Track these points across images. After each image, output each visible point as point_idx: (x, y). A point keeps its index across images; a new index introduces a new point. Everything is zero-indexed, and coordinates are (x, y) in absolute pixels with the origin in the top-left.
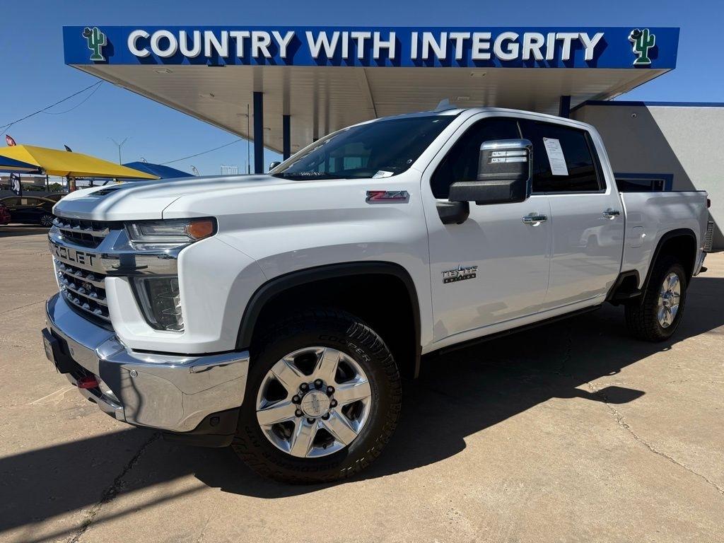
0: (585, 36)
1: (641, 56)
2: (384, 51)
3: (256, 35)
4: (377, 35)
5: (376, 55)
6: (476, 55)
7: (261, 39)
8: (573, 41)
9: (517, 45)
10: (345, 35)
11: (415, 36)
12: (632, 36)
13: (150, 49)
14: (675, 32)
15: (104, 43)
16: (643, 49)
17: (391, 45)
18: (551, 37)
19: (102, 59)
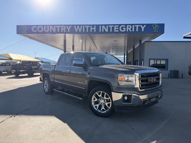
0: (141, 26)
2: (93, 30)
3: (62, 27)
4: (91, 26)
5: (91, 31)
6: (115, 31)
7: (63, 28)
8: (138, 27)
9: (125, 28)
10: (84, 26)
11: (100, 26)
12: (153, 26)
13: (37, 30)
14: (164, 25)
15: (26, 29)
16: (156, 29)
17: (95, 29)
18: (133, 26)
19: (26, 33)
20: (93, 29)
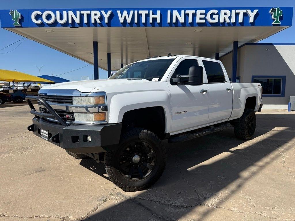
1: (276, 20)
2: (155, 20)
3: (93, 12)
4: (151, 12)
5: (151, 21)
6: (198, 21)
7: (96, 15)
8: (244, 13)
9: (218, 16)
10: (136, 12)
11: (169, 12)
12: (272, 11)
13: (42, 20)
14: (291, 9)
15: (20, 17)
16: (277, 17)
17: (158, 16)
18: (234, 12)
19: (19, 25)
20: (155, 16)
